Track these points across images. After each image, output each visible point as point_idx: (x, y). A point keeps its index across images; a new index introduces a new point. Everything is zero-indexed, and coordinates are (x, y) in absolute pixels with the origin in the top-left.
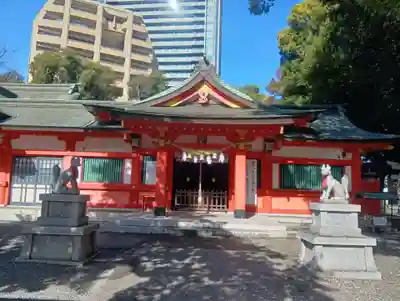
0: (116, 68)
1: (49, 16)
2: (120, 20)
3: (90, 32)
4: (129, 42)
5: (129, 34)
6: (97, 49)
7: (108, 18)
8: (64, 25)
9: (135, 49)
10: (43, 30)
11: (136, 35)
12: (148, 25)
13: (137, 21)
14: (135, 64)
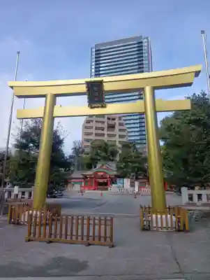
0: (113, 139)
1: (88, 122)
2: (114, 119)
3: (103, 126)
4: (117, 127)
5: (117, 124)
6: (106, 132)
7: (109, 119)
8: (94, 124)
9: (120, 130)
10: (86, 128)
11: (121, 124)
12: (125, 120)
13: (120, 118)
14: (121, 136)
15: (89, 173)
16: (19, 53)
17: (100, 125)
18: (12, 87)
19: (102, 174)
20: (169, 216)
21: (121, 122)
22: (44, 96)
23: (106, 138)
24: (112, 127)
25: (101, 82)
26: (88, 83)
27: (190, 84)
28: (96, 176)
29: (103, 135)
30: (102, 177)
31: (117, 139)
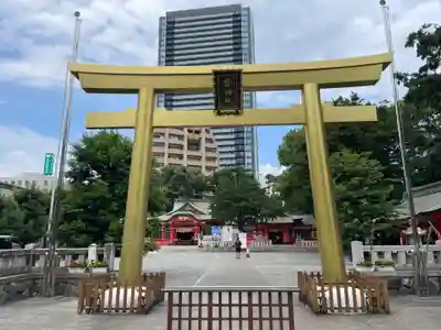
0: (196, 163)
1: (157, 135)
2: (197, 132)
3: (179, 142)
4: (204, 144)
5: (203, 140)
6: (185, 152)
7: (190, 131)
8: (166, 140)
9: (208, 150)
11: (209, 140)
12: (215, 134)
13: (207, 131)
14: (208, 159)
15: (164, 217)
16: (77, 14)
17: (175, 141)
18: (76, 74)
19: (185, 218)
20: (350, 289)
21: (210, 136)
22: (136, 91)
23: (185, 162)
24: (194, 145)
25: (239, 73)
26: (216, 73)
27: (373, 83)
28: (175, 223)
29: (181, 157)
30: (186, 224)
31: (203, 163)
